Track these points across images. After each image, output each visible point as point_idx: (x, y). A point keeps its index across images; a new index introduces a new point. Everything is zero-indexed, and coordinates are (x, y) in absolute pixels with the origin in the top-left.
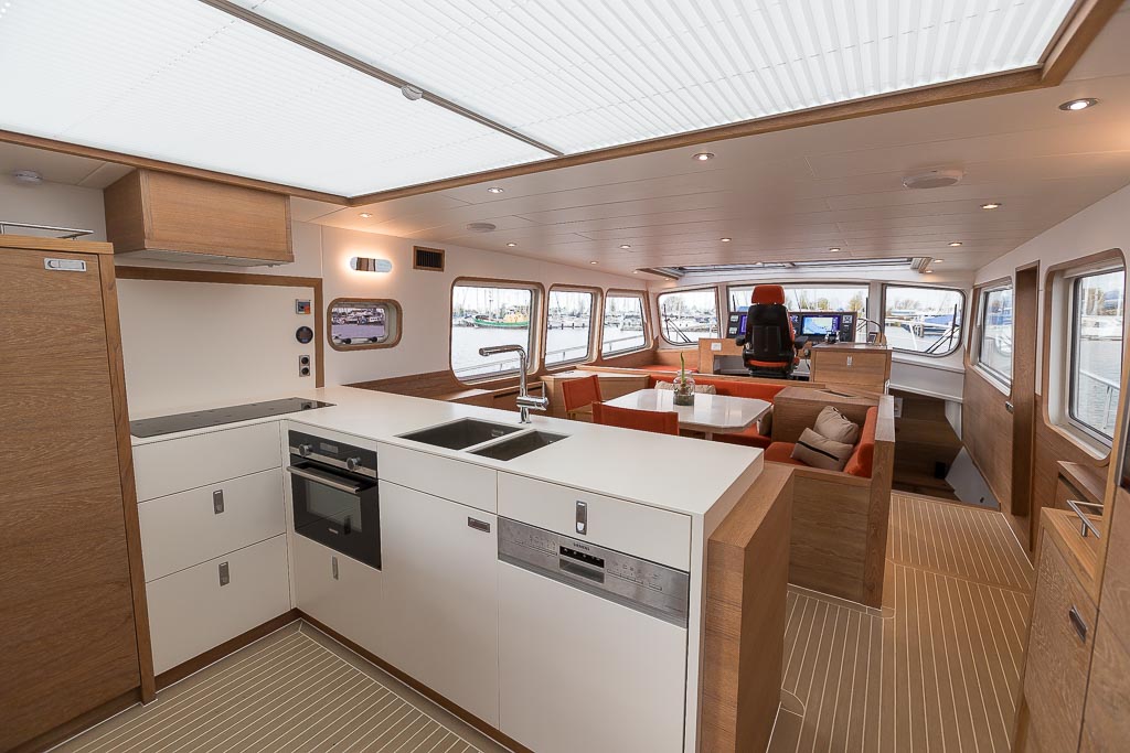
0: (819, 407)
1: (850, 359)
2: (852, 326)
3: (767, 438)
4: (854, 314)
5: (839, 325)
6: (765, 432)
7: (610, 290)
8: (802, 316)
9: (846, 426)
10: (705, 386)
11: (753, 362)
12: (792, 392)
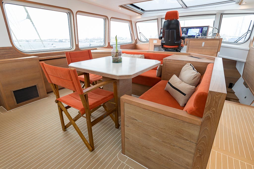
0: (183, 63)
1: (203, 43)
2: (207, 31)
3: (159, 78)
4: (208, 27)
5: (201, 31)
6: (159, 75)
7: (112, 18)
8: (188, 29)
9: (194, 74)
10: (140, 55)
11: (165, 46)
12: (174, 57)
